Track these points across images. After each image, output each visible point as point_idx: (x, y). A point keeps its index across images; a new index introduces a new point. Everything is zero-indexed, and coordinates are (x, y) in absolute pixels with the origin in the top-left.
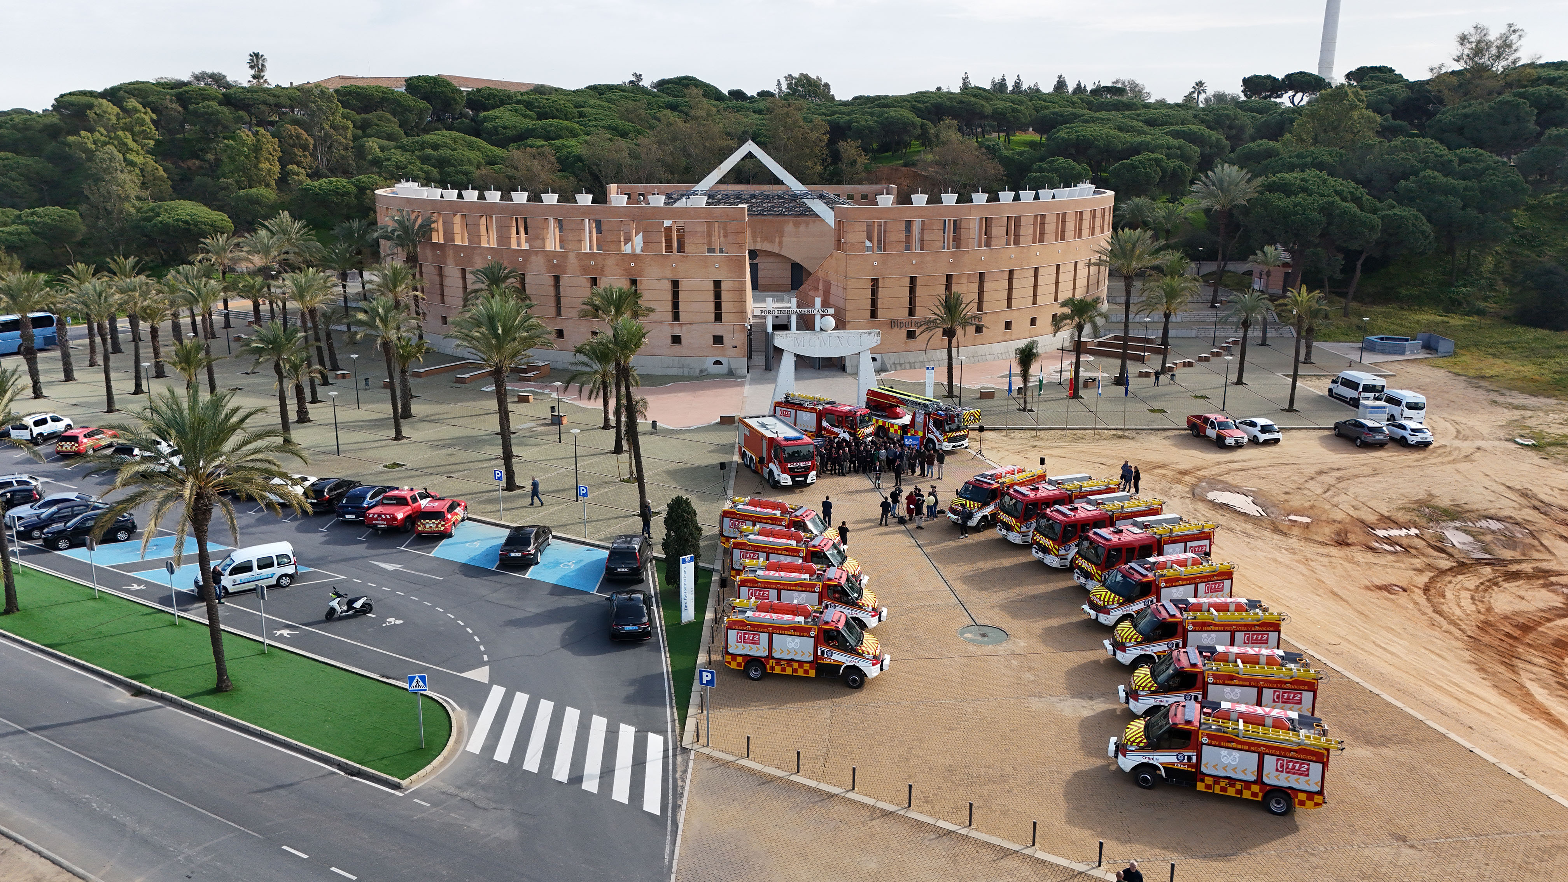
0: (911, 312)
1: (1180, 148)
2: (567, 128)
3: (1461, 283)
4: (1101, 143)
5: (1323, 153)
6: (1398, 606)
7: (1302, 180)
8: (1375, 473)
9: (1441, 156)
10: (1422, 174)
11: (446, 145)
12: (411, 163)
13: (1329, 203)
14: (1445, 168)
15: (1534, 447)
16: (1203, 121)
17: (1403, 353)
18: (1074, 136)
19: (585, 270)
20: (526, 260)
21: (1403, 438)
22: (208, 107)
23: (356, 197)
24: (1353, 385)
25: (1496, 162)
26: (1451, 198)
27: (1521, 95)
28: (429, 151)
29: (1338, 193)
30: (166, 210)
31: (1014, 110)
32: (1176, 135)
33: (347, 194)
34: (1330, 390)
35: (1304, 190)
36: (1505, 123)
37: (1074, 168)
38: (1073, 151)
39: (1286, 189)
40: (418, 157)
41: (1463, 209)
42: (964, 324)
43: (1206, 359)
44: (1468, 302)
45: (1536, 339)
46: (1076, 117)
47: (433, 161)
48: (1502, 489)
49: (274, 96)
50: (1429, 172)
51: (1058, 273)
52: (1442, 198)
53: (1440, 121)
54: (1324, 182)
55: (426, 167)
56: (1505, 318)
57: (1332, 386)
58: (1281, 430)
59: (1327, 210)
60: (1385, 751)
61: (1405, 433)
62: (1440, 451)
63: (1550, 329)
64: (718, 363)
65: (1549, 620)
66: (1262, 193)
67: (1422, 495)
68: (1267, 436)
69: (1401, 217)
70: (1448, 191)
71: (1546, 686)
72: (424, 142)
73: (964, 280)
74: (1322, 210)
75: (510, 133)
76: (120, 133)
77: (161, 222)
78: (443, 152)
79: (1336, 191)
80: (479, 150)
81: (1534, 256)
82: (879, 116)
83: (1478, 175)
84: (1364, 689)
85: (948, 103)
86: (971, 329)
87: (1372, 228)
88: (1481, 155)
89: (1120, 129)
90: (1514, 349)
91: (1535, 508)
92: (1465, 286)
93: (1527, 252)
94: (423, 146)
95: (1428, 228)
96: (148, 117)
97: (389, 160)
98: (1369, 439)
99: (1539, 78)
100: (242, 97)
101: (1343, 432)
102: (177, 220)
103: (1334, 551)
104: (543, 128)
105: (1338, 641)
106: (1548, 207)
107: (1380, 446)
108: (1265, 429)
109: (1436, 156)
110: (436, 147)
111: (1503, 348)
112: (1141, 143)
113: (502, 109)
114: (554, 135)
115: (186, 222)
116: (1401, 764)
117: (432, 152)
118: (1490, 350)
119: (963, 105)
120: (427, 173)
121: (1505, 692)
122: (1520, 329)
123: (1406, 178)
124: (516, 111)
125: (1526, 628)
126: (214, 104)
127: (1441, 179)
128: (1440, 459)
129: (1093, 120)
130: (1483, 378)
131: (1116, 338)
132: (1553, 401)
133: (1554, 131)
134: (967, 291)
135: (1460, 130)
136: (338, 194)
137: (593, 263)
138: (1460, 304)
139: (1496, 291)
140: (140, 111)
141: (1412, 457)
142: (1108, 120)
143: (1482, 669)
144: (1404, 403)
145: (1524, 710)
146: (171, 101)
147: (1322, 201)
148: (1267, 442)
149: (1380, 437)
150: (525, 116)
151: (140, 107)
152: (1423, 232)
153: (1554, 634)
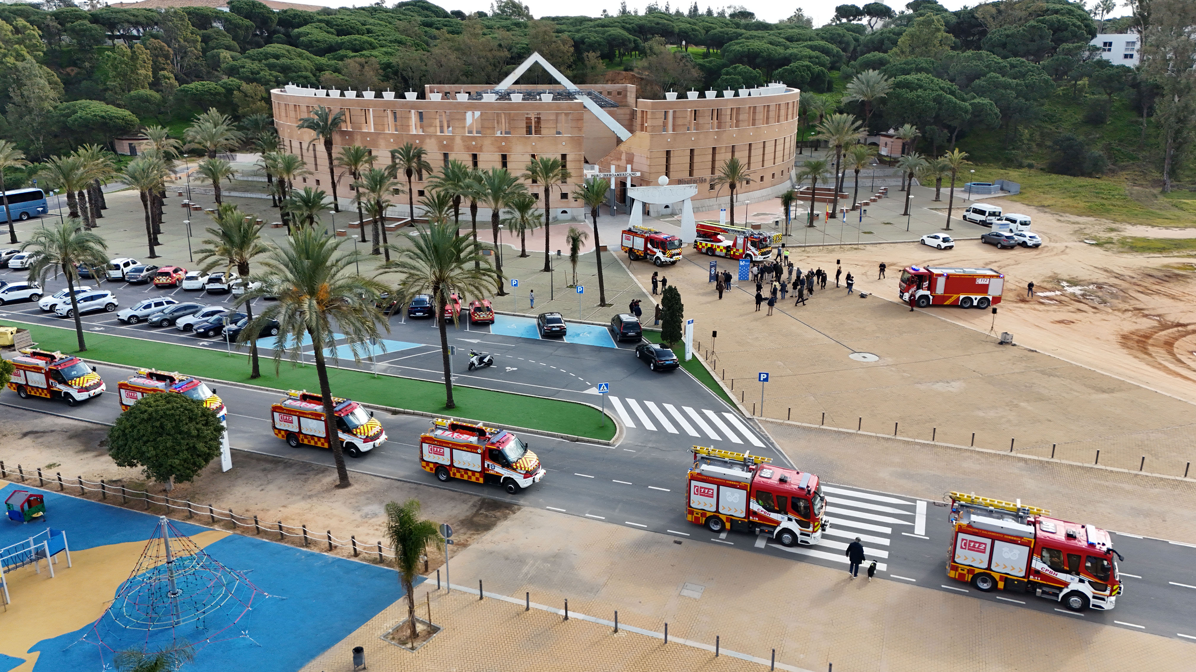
0: (691, 174)
1: (817, 58)
2: (367, 42)
3: (1011, 147)
4: (765, 54)
5: (923, 61)
6: (1075, 330)
7: (918, 80)
8: (1017, 263)
9: (999, 63)
10: (988, 76)
11: (283, 56)
12: (262, 70)
13: (938, 95)
14: (1002, 71)
15: (1097, 245)
16: (823, 38)
17: (990, 193)
18: (746, 49)
19: (468, 148)
20: (422, 142)
21: (1024, 242)
22: (83, 25)
23: (225, 96)
24: (983, 213)
25: (1033, 67)
26: (1009, 91)
27: (1042, 22)
28: (272, 61)
29: (942, 89)
30: (80, 108)
31: (693, 30)
32: (813, 48)
33: (219, 94)
34: (964, 217)
35: (921, 87)
36: (1033, 40)
37: (751, 73)
38: (745, 59)
39: (908, 85)
40: (266, 65)
41: (1016, 98)
42: (741, 180)
43: (874, 200)
44: (1017, 160)
45: (1066, 182)
46: (738, 36)
47: (278, 68)
48: (1092, 268)
49: (134, 16)
50: (992, 74)
51: (764, 147)
52: (1004, 91)
53: (991, 39)
54: (932, 81)
55: (275, 73)
56: (1041, 169)
57: (965, 213)
58: (955, 240)
59: (938, 100)
60: (1114, 395)
61: (1026, 239)
62: (1046, 249)
63: (1071, 175)
64: (564, 212)
65: (1156, 332)
66: (894, 89)
67: (1050, 274)
68: (947, 244)
69: (983, 104)
70: (1006, 86)
71: (1172, 363)
72: (267, 53)
73: (723, 151)
74: (935, 100)
75: (322, 46)
76: (17, 46)
77: (80, 118)
78: (283, 61)
79: (940, 87)
80: (308, 59)
81: (1053, 128)
82: (603, 33)
83: (1023, 75)
84: (1086, 369)
85: (649, 25)
86: (744, 182)
87: (966, 112)
88: (1023, 62)
89: (771, 43)
90: (1054, 188)
91: (1116, 277)
92: (1014, 149)
93: (1049, 126)
94: (266, 56)
95: (997, 110)
96: (36, 32)
97: (244, 67)
98: (1005, 243)
99: (1048, 10)
100: (108, 16)
101: (988, 240)
102: (95, 115)
103: (1022, 305)
104: (350, 42)
105: (1055, 348)
106: (1059, 96)
107: (1012, 247)
108: (945, 240)
109: (996, 63)
110: (277, 57)
111: (1047, 188)
112: (791, 55)
113: (308, 26)
114: (358, 47)
115: (103, 117)
116: (1126, 400)
117: (275, 61)
118: (1040, 190)
119: (659, 26)
120: (276, 77)
121: (1154, 367)
122: (1054, 176)
123: (979, 78)
124: (321, 28)
125: (1147, 337)
126: (86, 22)
127: (1002, 79)
128: (1048, 254)
129: (752, 37)
130: (1044, 206)
131: (808, 189)
132: (1091, 219)
133: (1066, 46)
134: (741, 157)
135: (1004, 45)
136: (211, 94)
137: (474, 143)
138: (1012, 161)
139: (1032, 152)
140: (29, 29)
141: (1033, 253)
142: (763, 37)
143: (1136, 357)
144: (1018, 221)
145: (1168, 374)
146: (51, 20)
147: (934, 94)
148: (946, 248)
149: (1012, 242)
150: (328, 32)
151: (28, 24)
152: (996, 114)
153: (1163, 339)
